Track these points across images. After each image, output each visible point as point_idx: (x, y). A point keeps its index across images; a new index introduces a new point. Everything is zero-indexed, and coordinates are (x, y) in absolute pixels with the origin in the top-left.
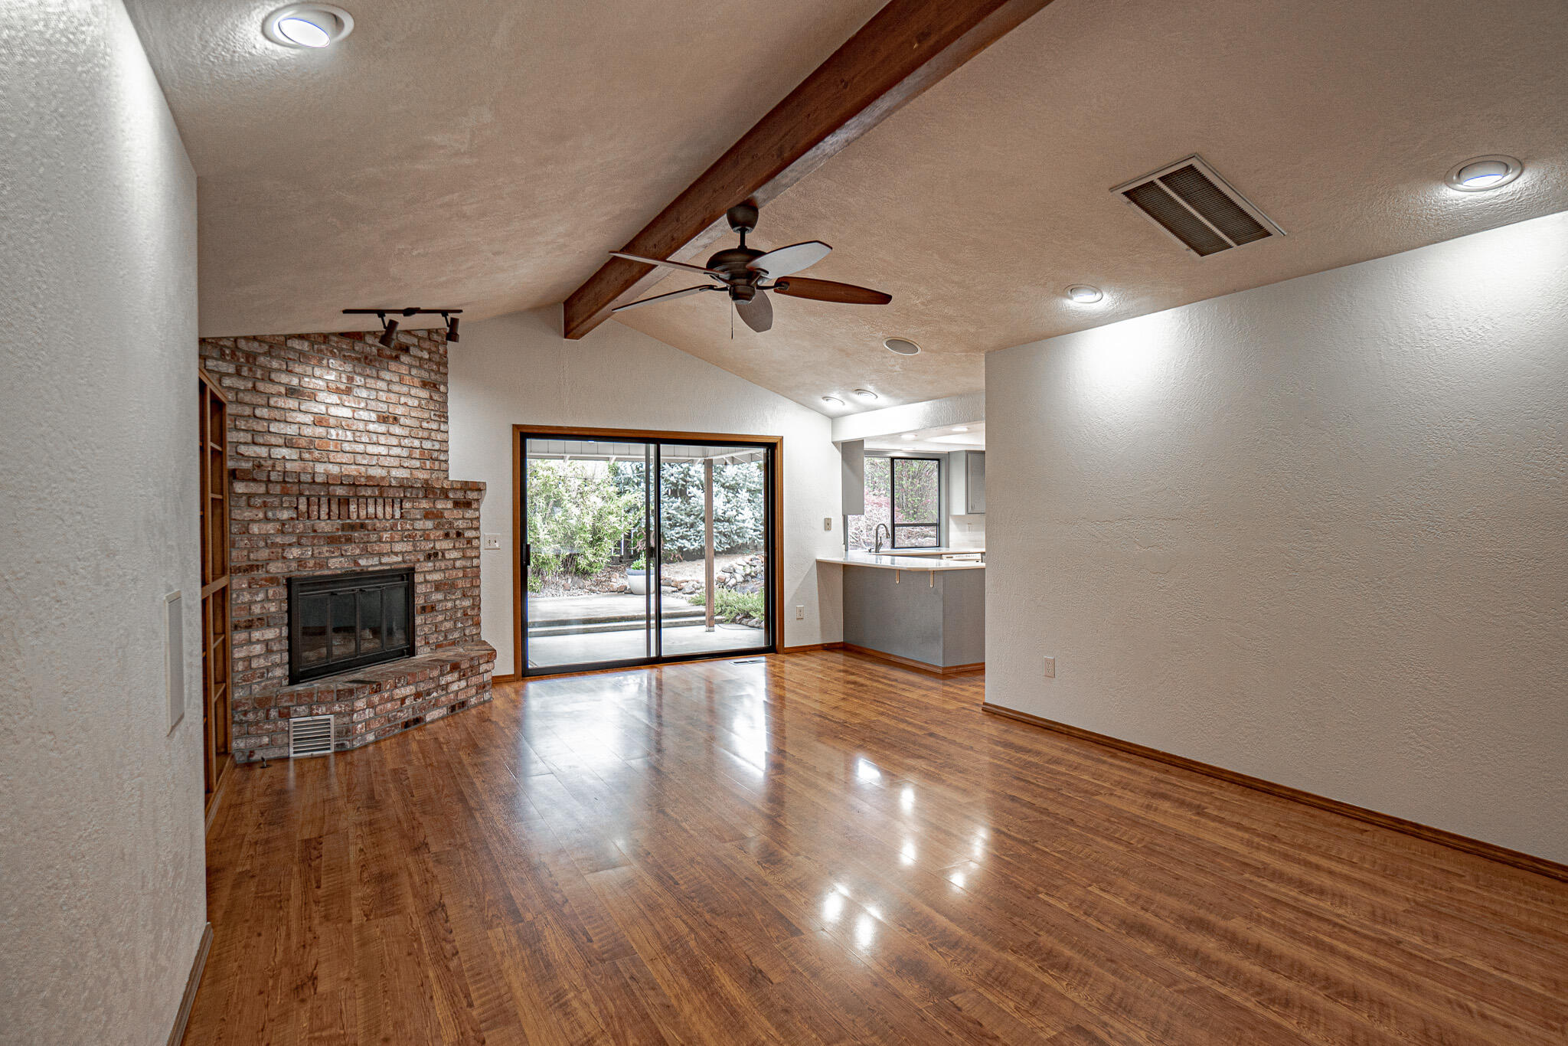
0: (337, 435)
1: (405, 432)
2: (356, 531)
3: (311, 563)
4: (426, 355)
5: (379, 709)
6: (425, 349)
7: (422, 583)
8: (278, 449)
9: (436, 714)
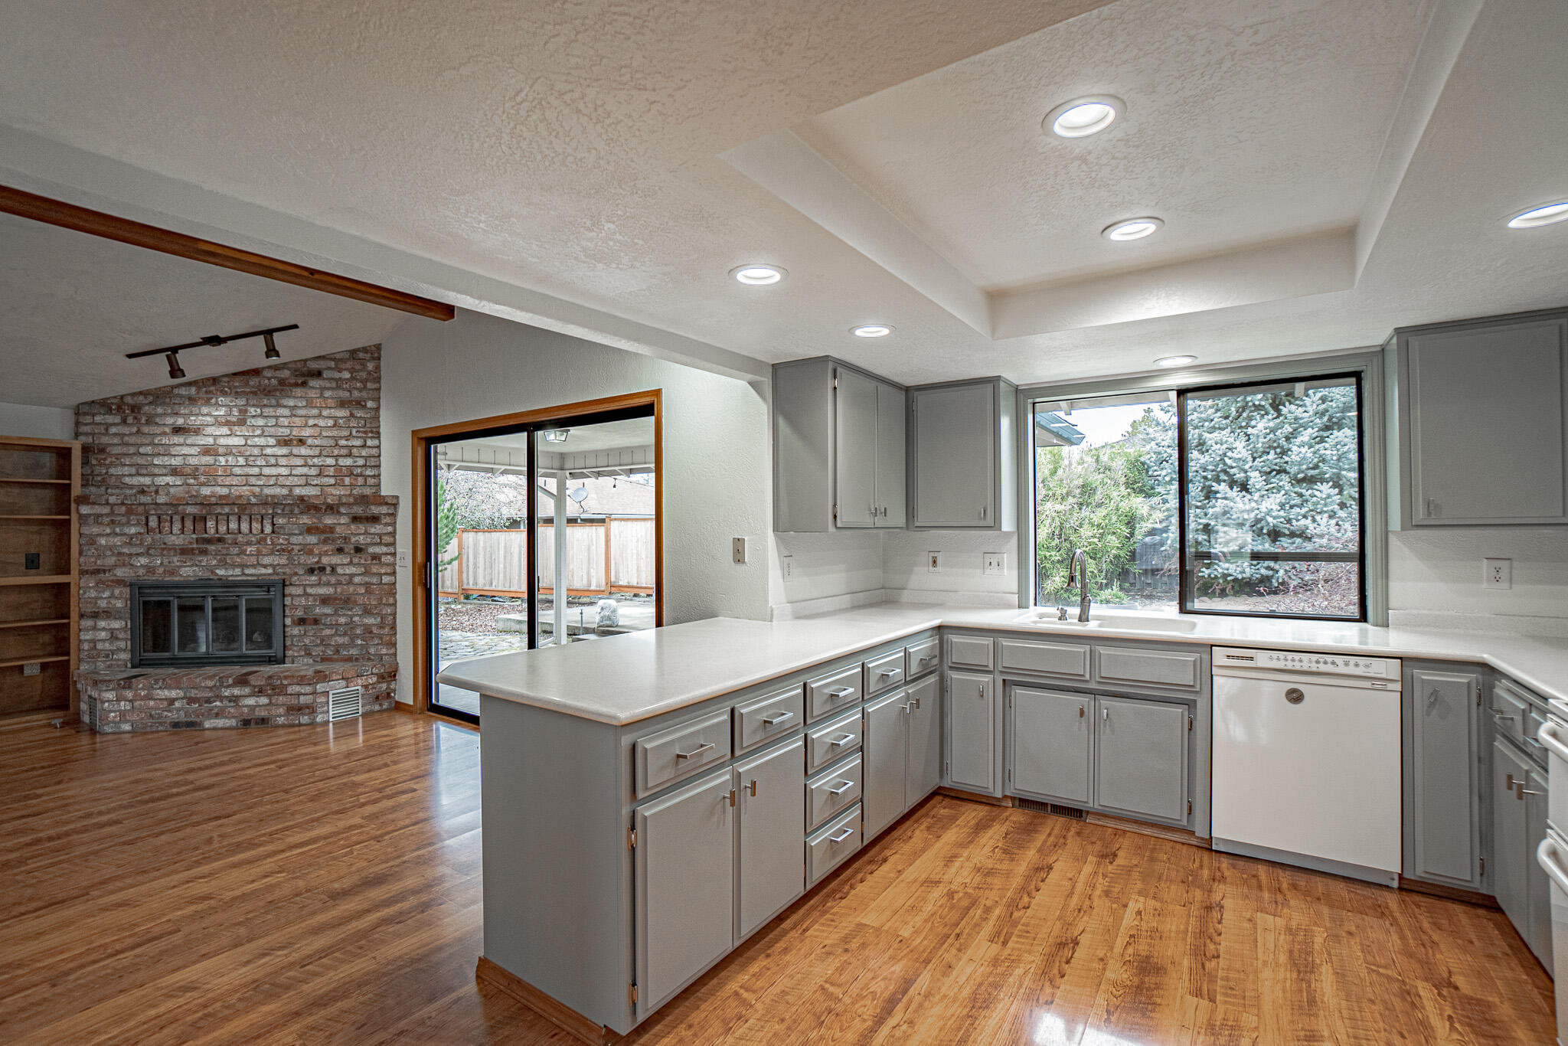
0: (227, 461)
1: (315, 452)
2: (213, 544)
3: (161, 570)
4: (346, 375)
5: (137, 704)
6: (345, 369)
7: (299, 596)
8: (161, 478)
9: (220, 723)
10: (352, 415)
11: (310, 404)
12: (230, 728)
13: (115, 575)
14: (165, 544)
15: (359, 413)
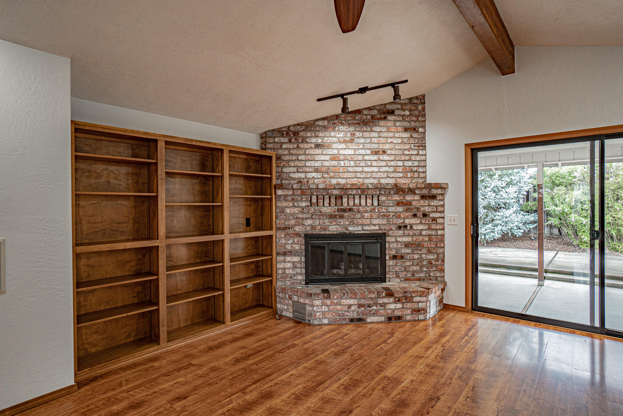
0: (345, 164)
1: (392, 158)
2: (346, 212)
3: (319, 227)
4: (407, 113)
5: (331, 307)
6: (407, 110)
7: (393, 242)
8: (310, 174)
9: (375, 319)
10: (411, 136)
11: (388, 131)
12: (381, 322)
13: (295, 231)
14: (321, 212)
15: (415, 135)
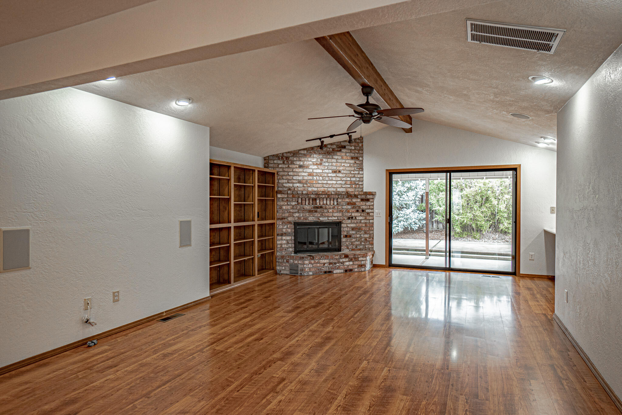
0: (316, 178)
1: (344, 175)
2: (319, 209)
3: (302, 218)
4: (353, 148)
5: (314, 265)
6: (353, 146)
7: (345, 227)
8: (296, 184)
9: (338, 271)
10: (355, 162)
11: (342, 158)
12: (341, 273)
13: (288, 220)
14: (304, 208)
15: (357, 162)
